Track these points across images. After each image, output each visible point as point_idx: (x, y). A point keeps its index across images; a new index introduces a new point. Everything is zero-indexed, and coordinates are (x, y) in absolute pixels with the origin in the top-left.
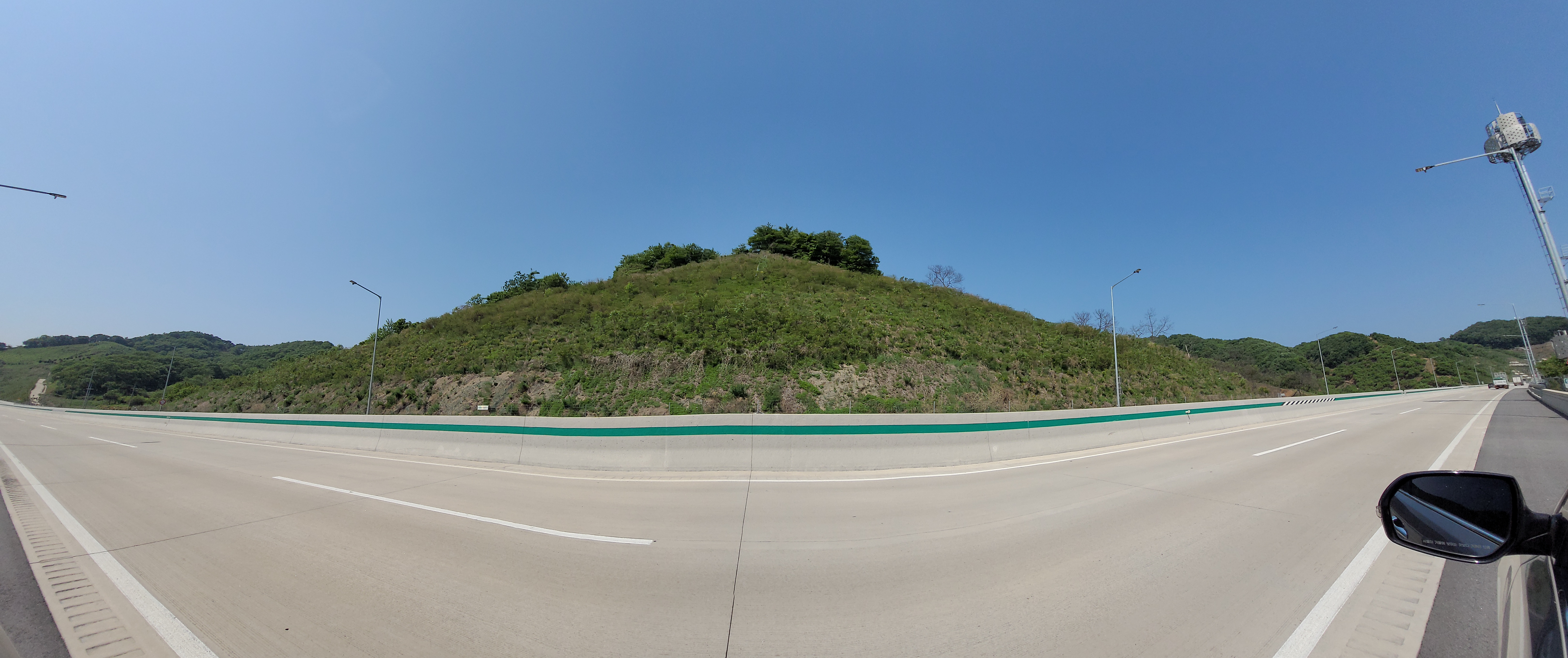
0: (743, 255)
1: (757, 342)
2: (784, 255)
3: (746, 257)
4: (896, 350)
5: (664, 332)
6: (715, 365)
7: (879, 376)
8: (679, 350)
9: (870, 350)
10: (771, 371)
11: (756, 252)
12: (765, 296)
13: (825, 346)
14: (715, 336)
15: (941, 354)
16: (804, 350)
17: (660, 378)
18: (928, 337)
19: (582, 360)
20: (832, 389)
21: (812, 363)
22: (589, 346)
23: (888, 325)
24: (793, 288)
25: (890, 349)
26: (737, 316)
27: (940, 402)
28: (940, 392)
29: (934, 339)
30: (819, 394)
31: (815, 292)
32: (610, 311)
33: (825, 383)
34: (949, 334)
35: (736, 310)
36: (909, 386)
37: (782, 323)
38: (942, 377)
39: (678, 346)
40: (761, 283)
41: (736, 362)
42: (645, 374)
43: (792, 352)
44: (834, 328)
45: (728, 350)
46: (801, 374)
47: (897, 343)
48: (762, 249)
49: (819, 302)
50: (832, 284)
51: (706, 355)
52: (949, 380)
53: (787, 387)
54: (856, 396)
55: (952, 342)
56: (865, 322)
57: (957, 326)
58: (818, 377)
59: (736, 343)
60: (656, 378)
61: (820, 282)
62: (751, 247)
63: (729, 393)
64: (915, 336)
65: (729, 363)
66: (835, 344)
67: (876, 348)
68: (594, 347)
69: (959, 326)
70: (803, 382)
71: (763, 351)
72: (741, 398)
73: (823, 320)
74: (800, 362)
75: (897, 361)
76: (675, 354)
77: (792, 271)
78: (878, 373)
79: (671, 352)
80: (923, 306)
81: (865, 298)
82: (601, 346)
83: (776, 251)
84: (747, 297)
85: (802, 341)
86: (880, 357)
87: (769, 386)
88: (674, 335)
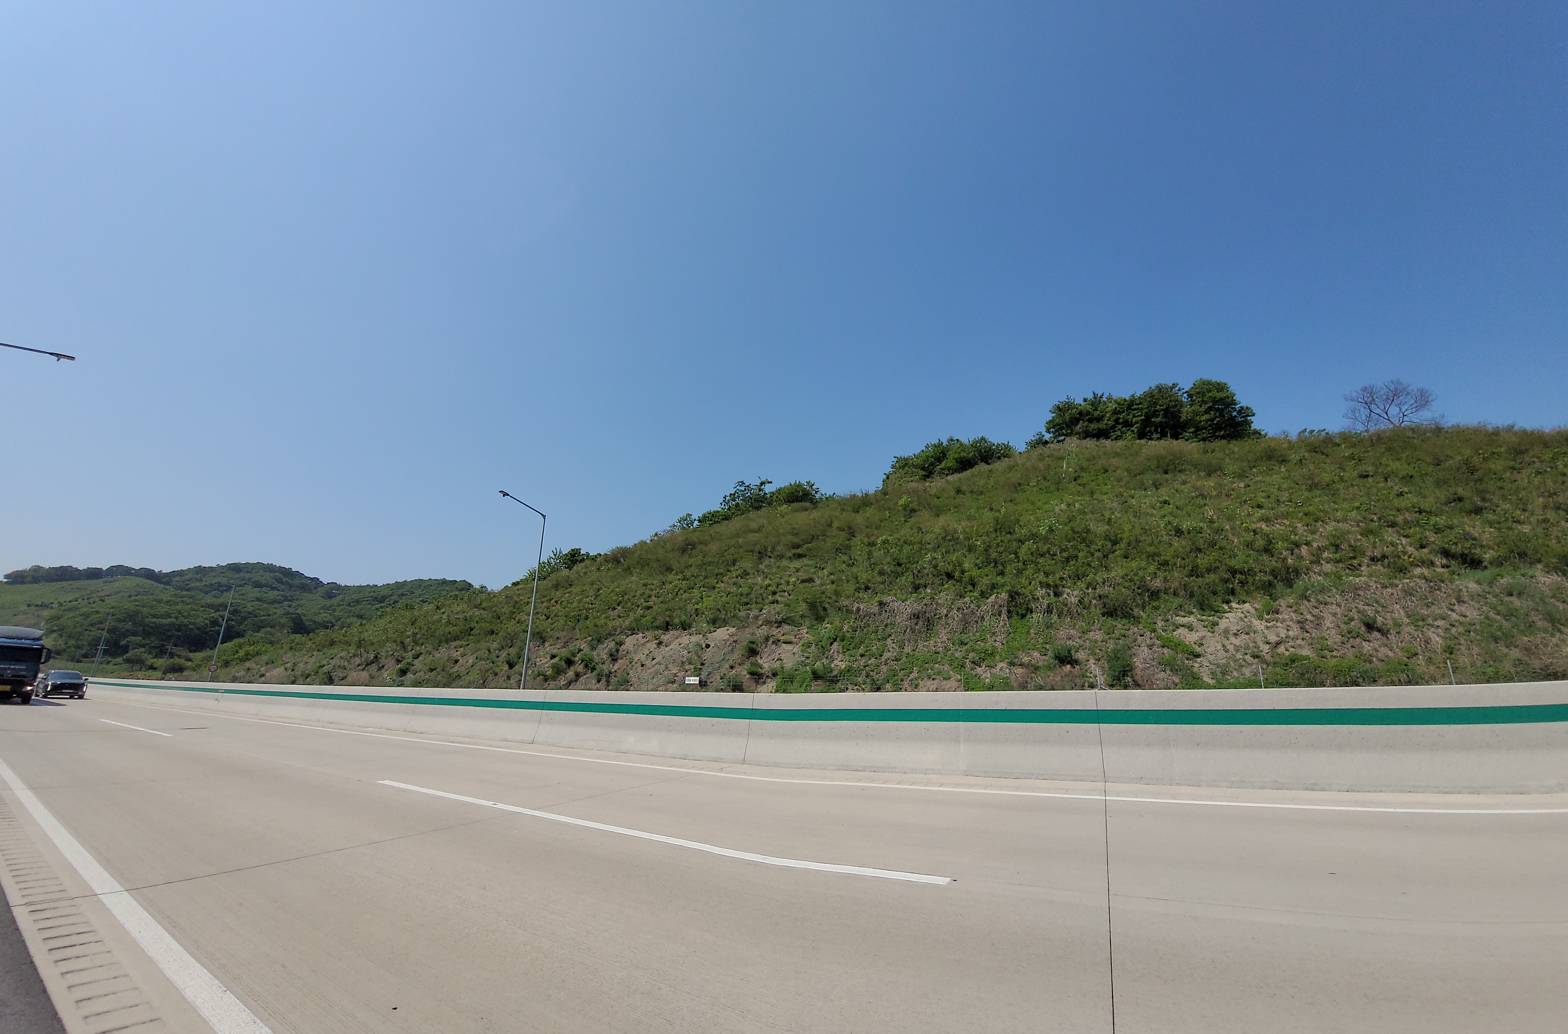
0: (1040, 449)
1: (1080, 576)
2: (1098, 439)
3: (1046, 450)
4: (1328, 567)
5: (950, 568)
6: (1023, 616)
7: (1307, 620)
8: (971, 594)
9: (1274, 573)
10: (1110, 621)
11: (1059, 442)
12: (1081, 505)
13: (1192, 576)
14: (1020, 572)
15: (1432, 563)
16: (1157, 583)
17: (949, 636)
18: (1390, 535)
19: (839, 609)
20: (1219, 647)
21: (1174, 605)
22: (850, 588)
23: (1299, 525)
24: (1121, 487)
25: (1317, 569)
26: (1046, 539)
27: (1464, 660)
28: (1456, 641)
29: (1406, 536)
30: (1198, 656)
31: (1157, 489)
32: (878, 537)
33: (1204, 637)
34: (1441, 521)
35: (1043, 531)
36: (1376, 633)
37: (1115, 543)
38: (1453, 610)
39: (970, 588)
40: (1073, 487)
41: (1055, 610)
42: (928, 629)
43: (1138, 588)
44: (1201, 543)
45: (1040, 592)
46: (1160, 624)
47: (1326, 555)
48: (1066, 435)
49: (1165, 503)
50: (1180, 471)
51: (1011, 601)
52: (1472, 614)
53: (1139, 646)
54: (1268, 657)
55: (1451, 535)
56: (1253, 526)
57: (1454, 500)
58: (1190, 628)
59: (1050, 580)
60: (943, 636)
61: (1160, 470)
62: (1052, 435)
63: (1049, 659)
64: (1359, 537)
65: (1044, 613)
66: (1209, 571)
67: (1288, 568)
68: (858, 590)
69: (1460, 499)
70: (1166, 636)
71: (1093, 591)
72: (1069, 666)
73: (1179, 532)
74: (1155, 604)
75: (1337, 589)
76: (967, 599)
77: (1115, 461)
78: (1302, 614)
79: (961, 597)
80: (1360, 477)
81: (1242, 485)
82: (867, 588)
83: (1087, 435)
84: (1057, 509)
85: (1152, 569)
86: (1300, 584)
87: (1111, 646)
88: (963, 572)
